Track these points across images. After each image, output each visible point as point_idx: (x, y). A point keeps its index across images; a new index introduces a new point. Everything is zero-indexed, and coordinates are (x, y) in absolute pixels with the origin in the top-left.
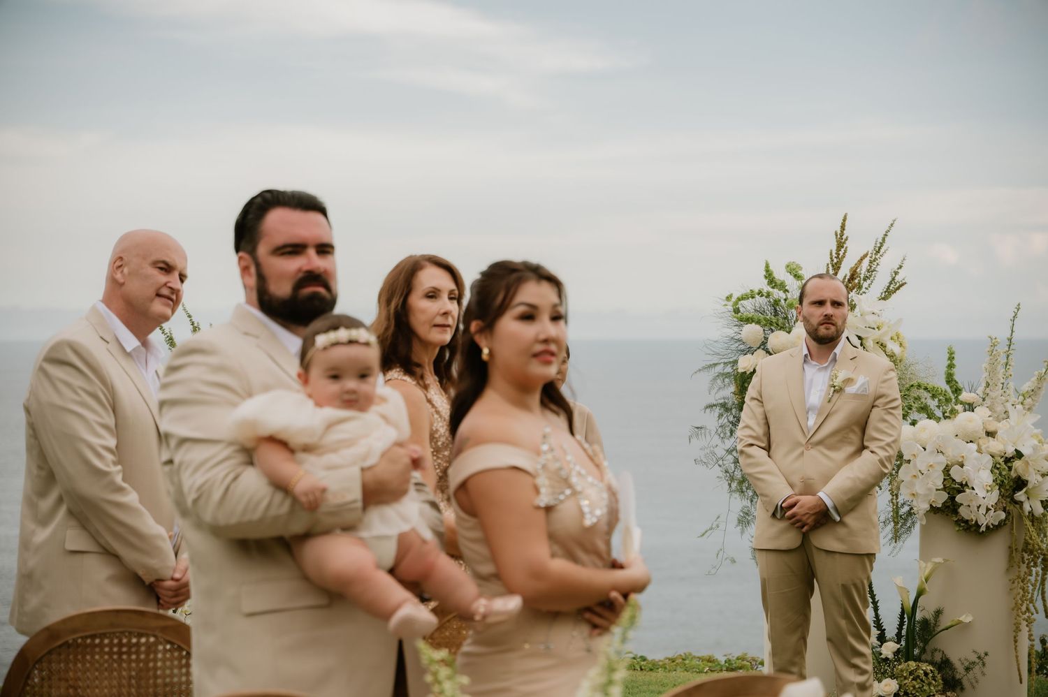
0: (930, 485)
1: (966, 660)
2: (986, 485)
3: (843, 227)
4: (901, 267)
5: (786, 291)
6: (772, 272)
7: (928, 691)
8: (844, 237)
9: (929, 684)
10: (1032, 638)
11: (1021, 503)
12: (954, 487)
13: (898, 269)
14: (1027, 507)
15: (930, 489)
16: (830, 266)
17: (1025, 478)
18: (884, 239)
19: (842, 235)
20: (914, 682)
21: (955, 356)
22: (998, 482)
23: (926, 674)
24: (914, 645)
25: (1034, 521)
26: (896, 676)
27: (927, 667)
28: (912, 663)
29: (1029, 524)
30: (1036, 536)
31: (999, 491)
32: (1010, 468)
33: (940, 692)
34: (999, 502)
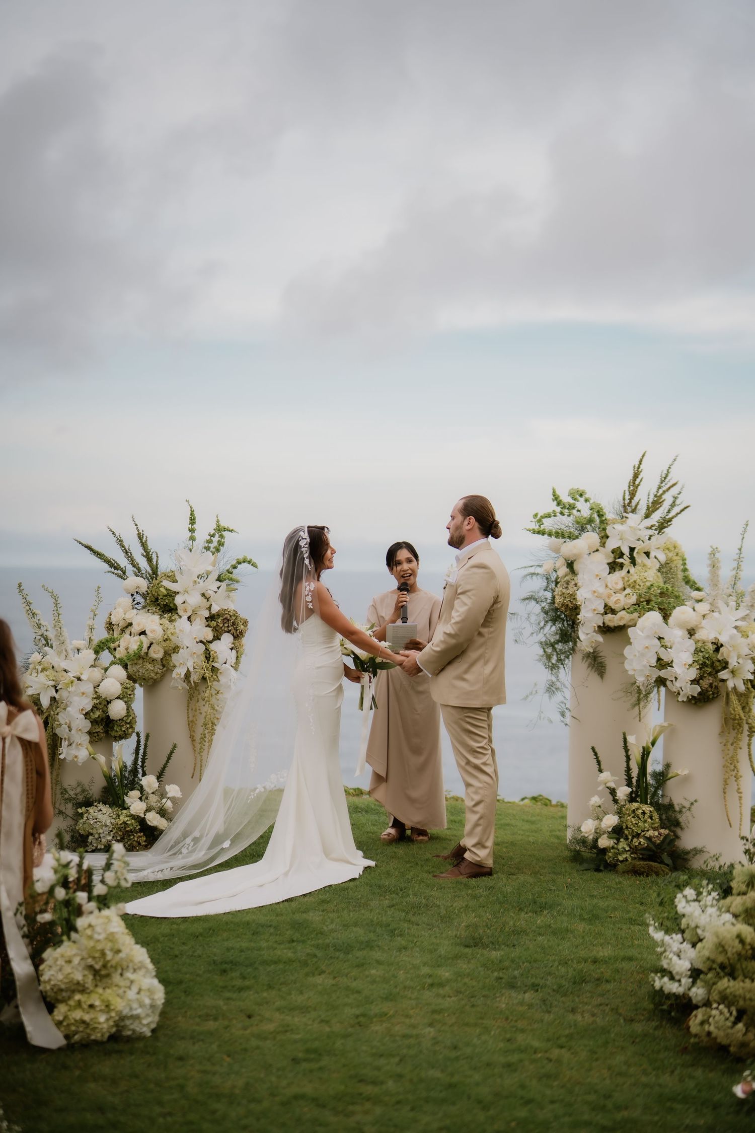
0: (644, 663)
1: (682, 804)
2: (685, 664)
3: (640, 463)
4: (680, 493)
5: (578, 511)
6: (559, 496)
7: (643, 827)
8: (640, 470)
9: (645, 821)
10: (740, 791)
11: (723, 681)
12: (662, 664)
13: (679, 494)
14: (730, 684)
15: (645, 666)
16: (627, 493)
17: (730, 661)
18: (668, 472)
19: (639, 468)
20: (633, 819)
21: (687, 562)
22: (701, 662)
23: (644, 813)
24: (646, 789)
25: (740, 695)
26: (619, 813)
27: (648, 808)
28: (635, 805)
29: (733, 698)
30: (739, 708)
31: (700, 669)
32: (717, 650)
33: (655, 829)
34: (702, 677)
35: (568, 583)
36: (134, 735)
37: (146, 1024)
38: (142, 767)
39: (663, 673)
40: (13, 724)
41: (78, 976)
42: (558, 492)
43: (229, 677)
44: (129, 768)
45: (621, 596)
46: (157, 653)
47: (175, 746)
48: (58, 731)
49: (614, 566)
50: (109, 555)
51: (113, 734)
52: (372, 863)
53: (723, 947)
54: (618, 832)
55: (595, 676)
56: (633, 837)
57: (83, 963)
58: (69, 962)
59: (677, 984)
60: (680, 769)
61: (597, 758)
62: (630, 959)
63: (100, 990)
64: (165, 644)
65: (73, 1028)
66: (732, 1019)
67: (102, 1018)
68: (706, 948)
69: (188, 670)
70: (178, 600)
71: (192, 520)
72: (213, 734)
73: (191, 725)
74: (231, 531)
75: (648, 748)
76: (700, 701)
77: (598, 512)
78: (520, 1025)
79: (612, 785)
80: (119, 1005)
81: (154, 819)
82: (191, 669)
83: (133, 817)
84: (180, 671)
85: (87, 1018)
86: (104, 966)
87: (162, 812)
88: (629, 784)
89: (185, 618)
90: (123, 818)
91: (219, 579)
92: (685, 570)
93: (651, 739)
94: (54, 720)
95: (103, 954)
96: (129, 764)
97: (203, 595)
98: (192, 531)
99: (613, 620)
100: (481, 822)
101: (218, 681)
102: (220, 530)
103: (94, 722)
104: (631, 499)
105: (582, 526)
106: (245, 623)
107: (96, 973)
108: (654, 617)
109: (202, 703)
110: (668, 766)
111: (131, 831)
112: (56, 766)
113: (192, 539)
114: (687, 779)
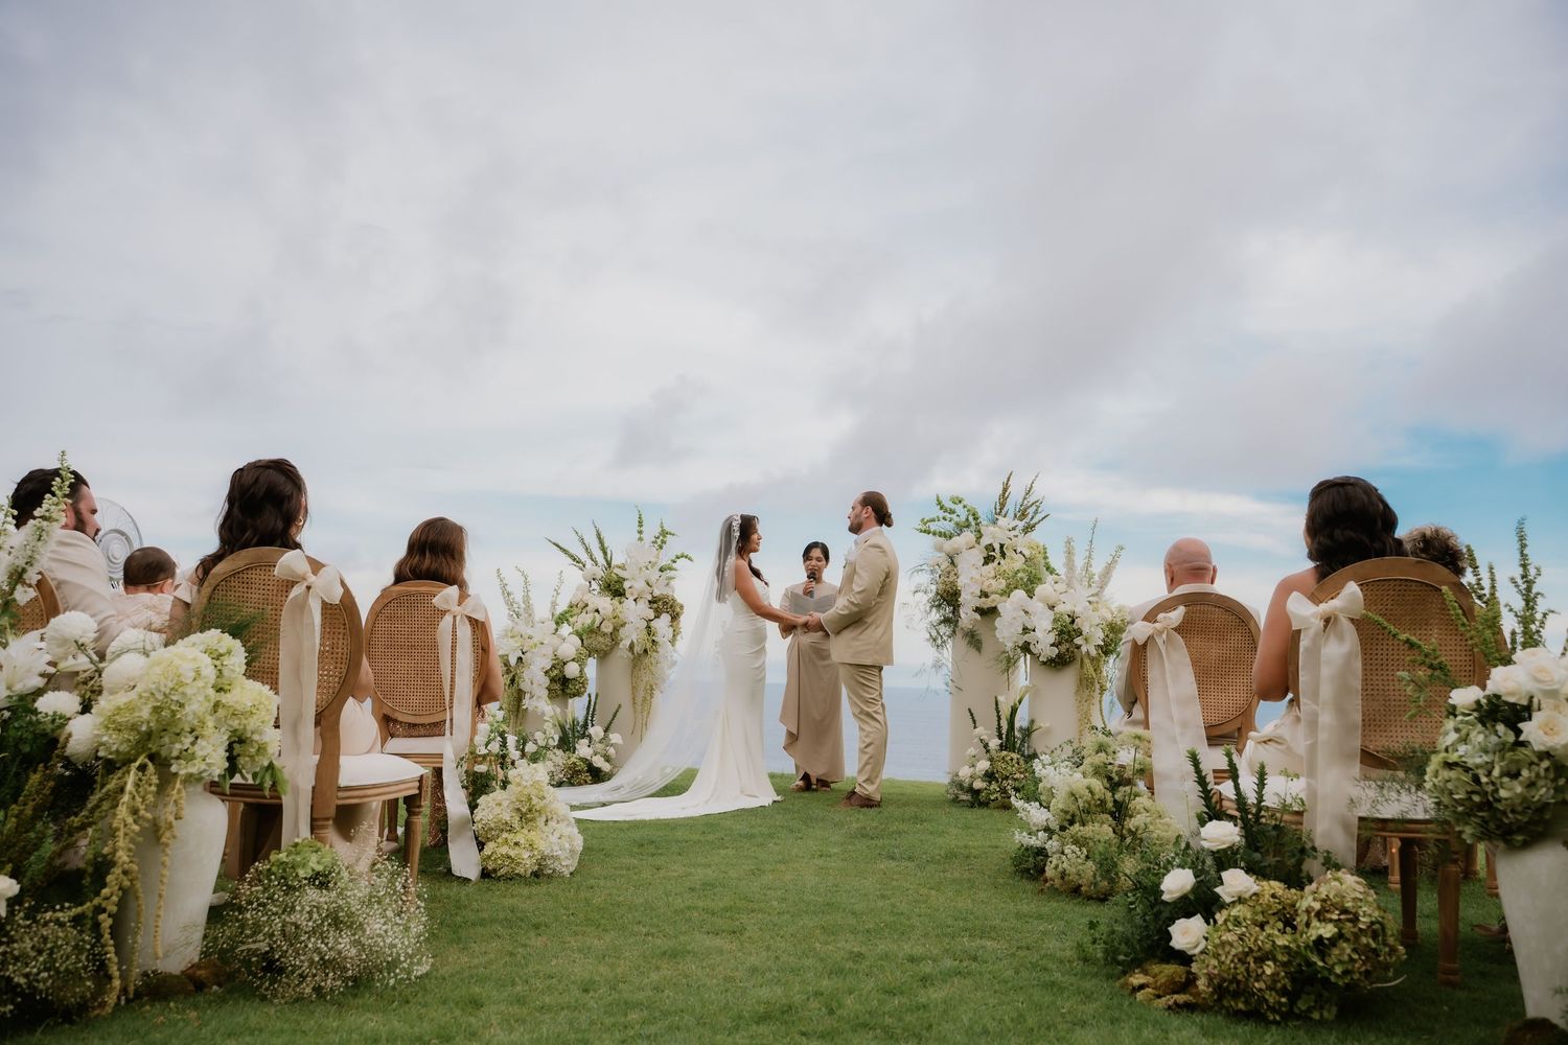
0: (1012, 632)
2: (1045, 631)
3: (1008, 480)
5: (958, 515)
6: (942, 503)
7: (1011, 771)
8: (1008, 486)
9: (1013, 767)
11: (1078, 647)
12: (1026, 630)
14: (1084, 649)
15: (1012, 635)
16: (999, 501)
17: (1083, 629)
19: (1007, 484)
20: (1002, 765)
22: (1058, 630)
23: (1012, 759)
24: (1015, 742)
25: (1092, 659)
26: (991, 760)
27: (1015, 756)
28: (1004, 753)
29: (1087, 661)
30: (1092, 669)
31: (1059, 635)
32: (1073, 622)
33: (1021, 773)
34: (1060, 643)
35: (949, 573)
36: (586, 695)
37: (567, 864)
38: (592, 721)
39: (1027, 638)
40: (463, 605)
41: (506, 817)
42: (941, 499)
43: (665, 648)
44: (581, 723)
45: (993, 582)
46: (607, 628)
47: (620, 706)
48: (522, 686)
49: (988, 560)
50: (572, 551)
51: (568, 691)
52: (779, 798)
53: (1073, 795)
54: (990, 776)
55: (973, 651)
56: (1003, 780)
57: (511, 806)
58: (500, 805)
59: (1034, 838)
60: (1043, 723)
61: (973, 718)
62: (997, 847)
63: (525, 831)
64: (614, 621)
65: (500, 862)
66: (1083, 856)
67: (526, 855)
68: (1059, 803)
69: (632, 642)
70: (626, 585)
71: (640, 523)
72: (652, 697)
73: (634, 688)
74: (673, 535)
75: (1015, 704)
76: (1058, 663)
77: (974, 515)
78: (895, 877)
79: (984, 737)
80: (542, 846)
81: (599, 762)
82: (635, 641)
83: (581, 759)
84: (626, 643)
85: (512, 853)
86: (530, 810)
87: (608, 759)
88: (1000, 737)
89: (631, 598)
90: (573, 760)
91: (661, 570)
92: (1046, 558)
93: (1018, 698)
94: (520, 678)
95: (530, 799)
96: (581, 720)
97: (648, 584)
98: (640, 532)
99: (986, 603)
100: (871, 761)
101: (657, 652)
102: (664, 533)
103: (553, 680)
104: (1001, 509)
105: (961, 527)
106: (682, 607)
107: (523, 816)
108: (1019, 594)
109: (643, 671)
110: (1032, 722)
111: (579, 771)
112: (520, 716)
113: (641, 539)
114: (1048, 731)
